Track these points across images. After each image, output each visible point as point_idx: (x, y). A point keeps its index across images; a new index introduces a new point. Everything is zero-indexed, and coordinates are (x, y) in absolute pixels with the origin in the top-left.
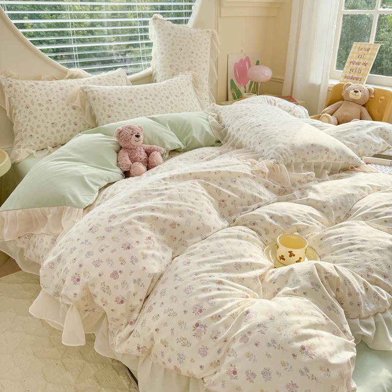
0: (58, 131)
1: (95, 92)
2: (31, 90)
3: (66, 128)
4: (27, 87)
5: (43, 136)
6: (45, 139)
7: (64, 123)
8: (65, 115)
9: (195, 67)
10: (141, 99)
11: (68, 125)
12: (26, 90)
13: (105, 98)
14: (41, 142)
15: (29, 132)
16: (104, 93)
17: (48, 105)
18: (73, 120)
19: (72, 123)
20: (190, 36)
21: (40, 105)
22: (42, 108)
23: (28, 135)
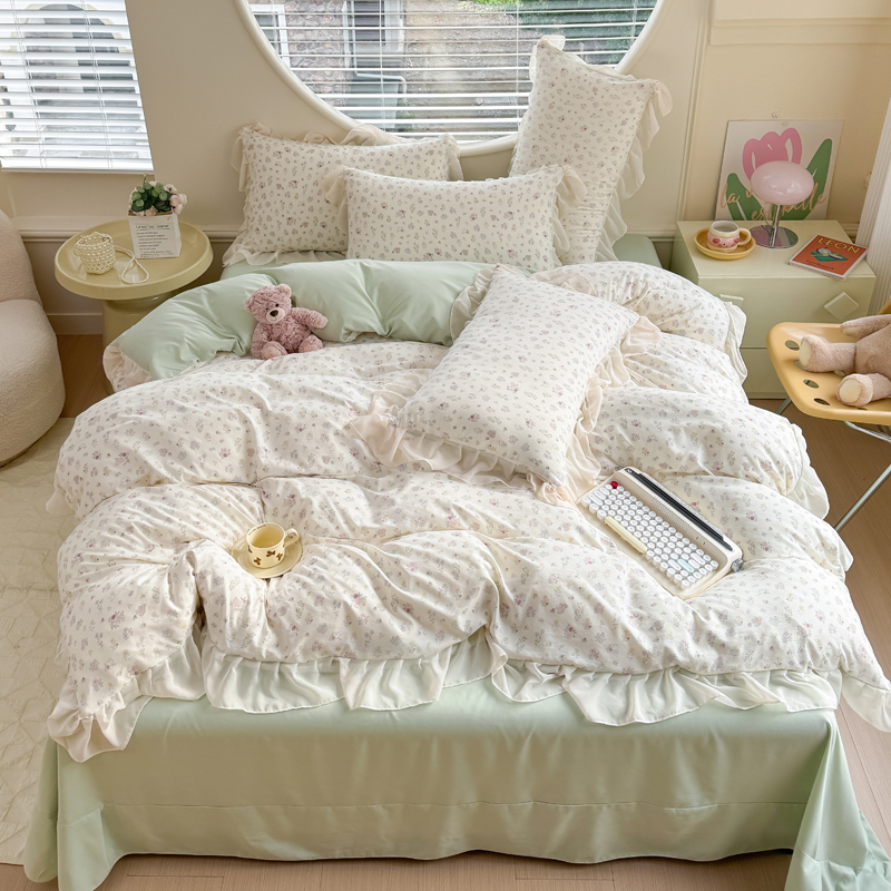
0: (294, 232)
1: (355, 185)
2: (274, 160)
3: (307, 230)
4: (270, 155)
5: (273, 234)
6: (274, 239)
7: (307, 221)
8: (311, 209)
9: (581, 157)
10: (420, 213)
11: (311, 226)
12: (268, 160)
13: (363, 199)
14: (269, 242)
15: (256, 224)
16: (366, 190)
17: (290, 189)
18: (321, 219)
19: (319, 224)
20: (592, 94)
21: (279, 186)
22: (280, 191)
23: (254, 228)
